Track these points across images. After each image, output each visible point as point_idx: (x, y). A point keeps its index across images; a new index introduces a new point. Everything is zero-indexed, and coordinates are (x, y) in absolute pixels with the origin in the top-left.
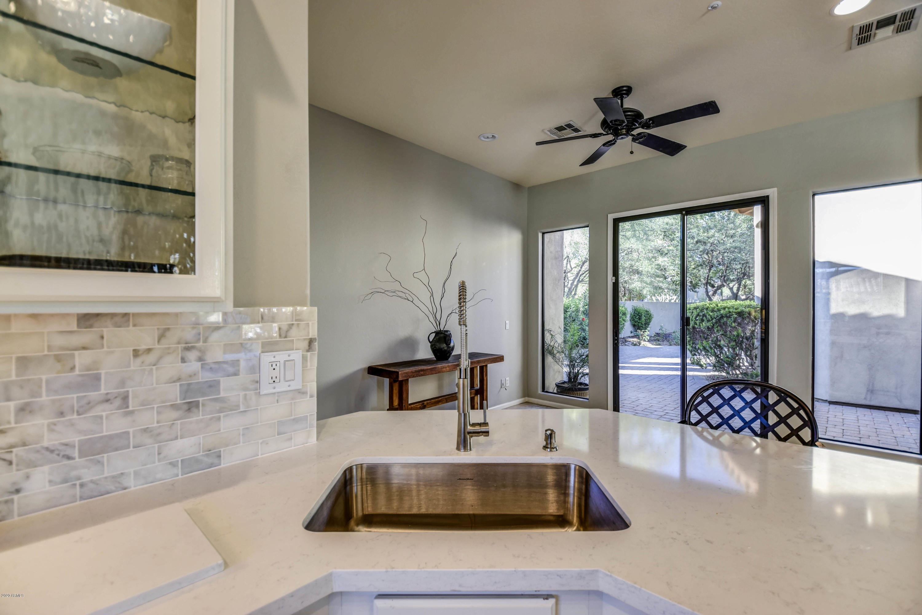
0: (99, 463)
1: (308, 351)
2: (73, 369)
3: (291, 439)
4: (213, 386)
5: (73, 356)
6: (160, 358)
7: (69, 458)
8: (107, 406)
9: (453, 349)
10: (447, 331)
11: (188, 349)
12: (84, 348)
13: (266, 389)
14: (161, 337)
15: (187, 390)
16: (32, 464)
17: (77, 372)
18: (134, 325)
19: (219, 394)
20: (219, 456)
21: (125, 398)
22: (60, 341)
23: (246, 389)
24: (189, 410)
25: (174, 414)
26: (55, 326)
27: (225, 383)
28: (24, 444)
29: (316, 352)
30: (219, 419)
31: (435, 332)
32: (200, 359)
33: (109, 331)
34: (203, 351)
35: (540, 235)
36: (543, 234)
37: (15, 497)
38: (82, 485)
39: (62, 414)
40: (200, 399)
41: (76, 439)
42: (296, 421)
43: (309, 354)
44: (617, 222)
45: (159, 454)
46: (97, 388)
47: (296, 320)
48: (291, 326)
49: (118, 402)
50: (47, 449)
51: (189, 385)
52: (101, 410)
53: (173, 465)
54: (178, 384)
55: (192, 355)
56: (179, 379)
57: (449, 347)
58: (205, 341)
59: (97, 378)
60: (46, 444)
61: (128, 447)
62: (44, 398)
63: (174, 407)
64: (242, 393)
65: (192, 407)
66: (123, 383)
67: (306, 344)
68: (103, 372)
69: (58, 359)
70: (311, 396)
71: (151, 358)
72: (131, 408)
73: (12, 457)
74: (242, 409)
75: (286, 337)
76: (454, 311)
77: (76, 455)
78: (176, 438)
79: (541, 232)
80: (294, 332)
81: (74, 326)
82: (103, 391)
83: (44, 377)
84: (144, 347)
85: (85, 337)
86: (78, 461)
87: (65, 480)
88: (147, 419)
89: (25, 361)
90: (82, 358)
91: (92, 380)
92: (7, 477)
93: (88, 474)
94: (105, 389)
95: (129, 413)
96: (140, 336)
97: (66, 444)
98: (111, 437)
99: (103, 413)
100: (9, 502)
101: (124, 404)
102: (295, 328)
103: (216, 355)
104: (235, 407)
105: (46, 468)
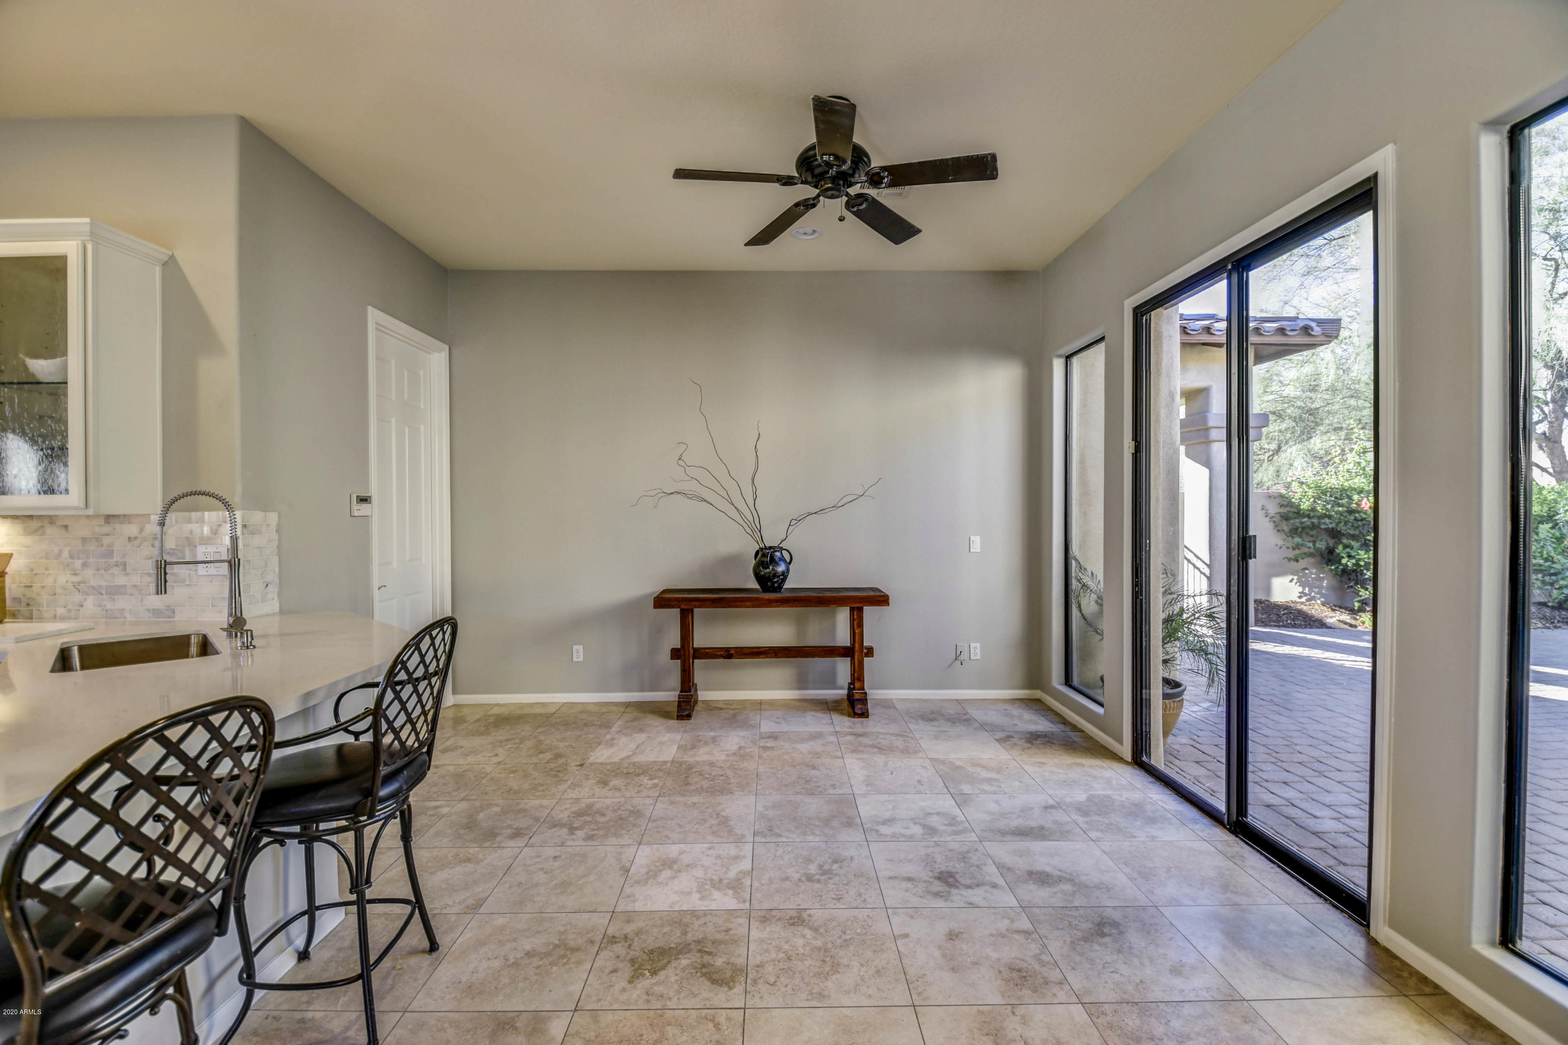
0: (114, 600)
2: (102, 546)
5: (103, 539)
6: (142, 543)
7: (101, 594)
8: (117, 568)
10: (785, 549)
11: (155, 539)
12: (107, 535)
14: (142, 530)
16: (87, 594)
17: (104, 548)
18: (129, 523)
20: (174, 612)
21: (125, 565)
22: (97, 529)
26: (95, 522)
28: (84, 583)
31: (758, 547)
33: (118, 526)
37: (81, 609)
38: (106, 610)
39: (98, 570)
41: (104, 584)
45: (142, 602)
46: (112, 558)
48: (220, 526)
49: (122, 567)
50: (93, 587)
52: (115, 570)
53: (148, 610)
54: (151, 560)
56: (151, 557)
57: (785, 572)
58: (165, 534)
59: (112, 552)
60: (92, 584)
61: (126, 594)
62: (92, 560)
63: (149, 574)
64: (188, 572)
66: (124, 556)
68: (115, 549)
69: (97, 540)
71: (137, 543)
72: (127, 572)
73: (79, 587)
74: (188, 583)
75: (217, 534)
77: (104, 592)
78: (150, 594)
79: (1060, 356)
81: (102, 523)
82: (115, 560)
83: (92, 549)
84: (133, 536)
85: (106, 529)
86: (105, 596)
87: (100, 606)
88: (136, 579)
89: (84, 540)
90: (106, 541)
91: (110, 553)
92: (78, 598)
93: (109, 605)
94: (116, 558)
95: (127, 574)
96: (132, 529)
97: (100, 586)
98: (119, 587)
99: (116, 572)
100: (78, 610)
101: (125, 569)
102: (222, 528)
103: (171, 544)
104: (183, 581)
105: (93, 597)
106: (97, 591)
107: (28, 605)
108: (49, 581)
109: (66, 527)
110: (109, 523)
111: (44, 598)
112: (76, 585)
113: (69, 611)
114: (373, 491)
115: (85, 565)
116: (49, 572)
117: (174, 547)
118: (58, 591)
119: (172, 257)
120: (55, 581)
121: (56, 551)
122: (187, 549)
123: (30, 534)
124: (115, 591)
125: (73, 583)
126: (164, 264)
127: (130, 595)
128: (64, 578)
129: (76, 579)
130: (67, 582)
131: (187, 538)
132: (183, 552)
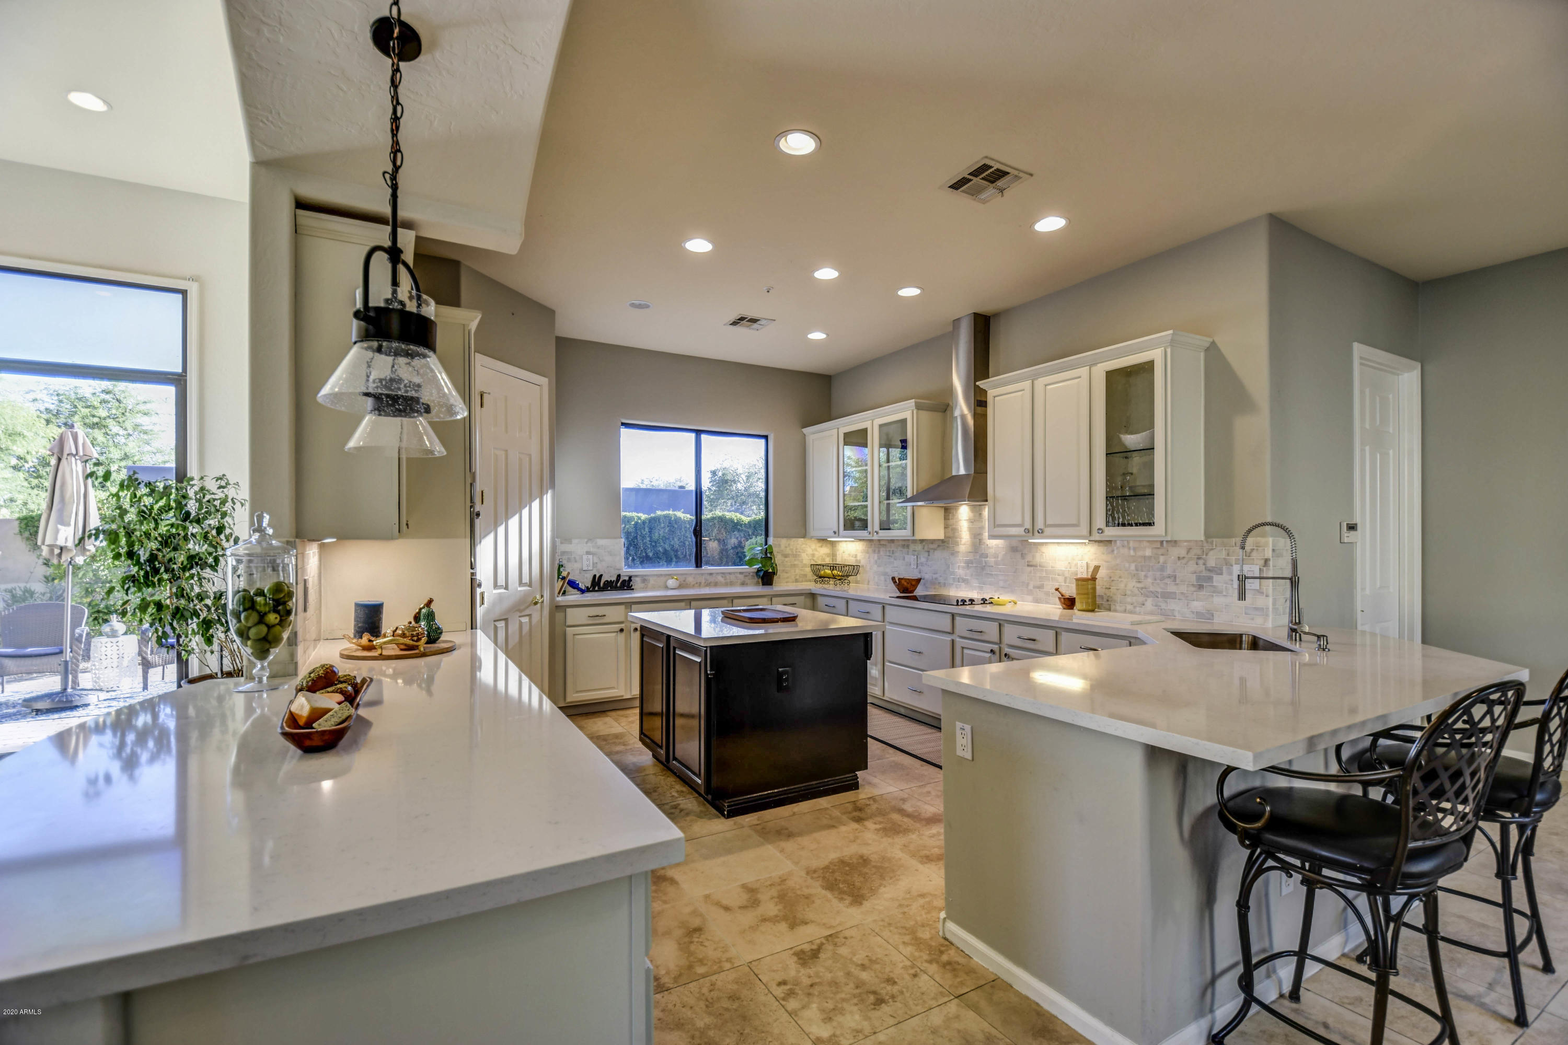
1: (1264, 566)
2: (1159, 562)
4: (1210, 579)
6: (1188, 562)
7: (1157, 597)
11: (1199, 558)
14: (1188, 552)
15: (1199, 578)
16: (1148, 597)
17: (1160, 564)
18: (1179, 546)
19: (1212, 582)
20: (1213, 616)
21: (1175, 577)
23: (1226, 583)
24: (1199, 588)
25: (1193, 589)
27: (1216, 578)
28: (1146, 588)
30: (1213, 596)
32: (1204, 564)
33: (1170, 548)
34: (1205, 560)
37: (1143, 606)
38: (1161, 609)
39: (1155, 580)
40: (1205, 584)
41: (1159, 590)
42: (1256, 609)
43: (1265, 568)
46: (1166, 571)
47: (1255, 546)
48: (1252, 550)
49: (1173, 578)
50: (1152, 592)
51: (1200, 576)
52: (1168, 581)
53: (1193, 612)
55: (1201, 562)
56: (1195, 573)
58: (1206, 555)
59: (1166, 567)
60: (1151, 589)
61: (1176, 599)
62: (1151, 573)
63: (1193, 585)
64: (1224, 585)
65: (1201, 587)
66: (1174, 571)
67: (1262, 562)
68: (1168, 565)
71: (1184, 561)
72: (1177, 582)
73: (1142, 592)
74: (1224, 594)
75: (1249, 556)
77: (1159, 596)
80: (1255, 554)
81: (1159, 546)
82: (1168, 573)
83: (1151, 564)
84: (1181, 556)
85: (1162, 550)
86: (1160, 599)
87: (1156, 606)
88: (1183, 588)
89: (1146, 558)
90: (1162, 559)
91: (1164, 568)
92: (1141, 599)
93: (1163, 606)
94: (1169, 571)
95: (1177, 584)
96: (1181, 551)
97: (1157, 592)
98: (1171, 593)
99: (1168, 583)
100: (1141, 608)
101: (1175, 580)
102: (1255, 551)
103: (1211, 563)
104: (1221, 592)
105: (1151, 599)
106: (1155, 595)
107: (1108, 601)
108: (1122, 586)
110: (1164, 546)
111: (1118, 598)
112: (1140, 590)
113: (1135, 607)
114: (1357, 520)
116: (1122, 579)
117: (1214, 565)
118: (1128, 592)
119: (1213, 343)
120: (1126, 586)
122: (1224, 567)
124: (1167, 596)
125: (1138, 588)
126: (1207, 350)
127: (1179, 600)
128: (1132, 584)
129: (1140, 585)
130: (1134, 587)
131: (1225, 559)
132: (1221, 569)
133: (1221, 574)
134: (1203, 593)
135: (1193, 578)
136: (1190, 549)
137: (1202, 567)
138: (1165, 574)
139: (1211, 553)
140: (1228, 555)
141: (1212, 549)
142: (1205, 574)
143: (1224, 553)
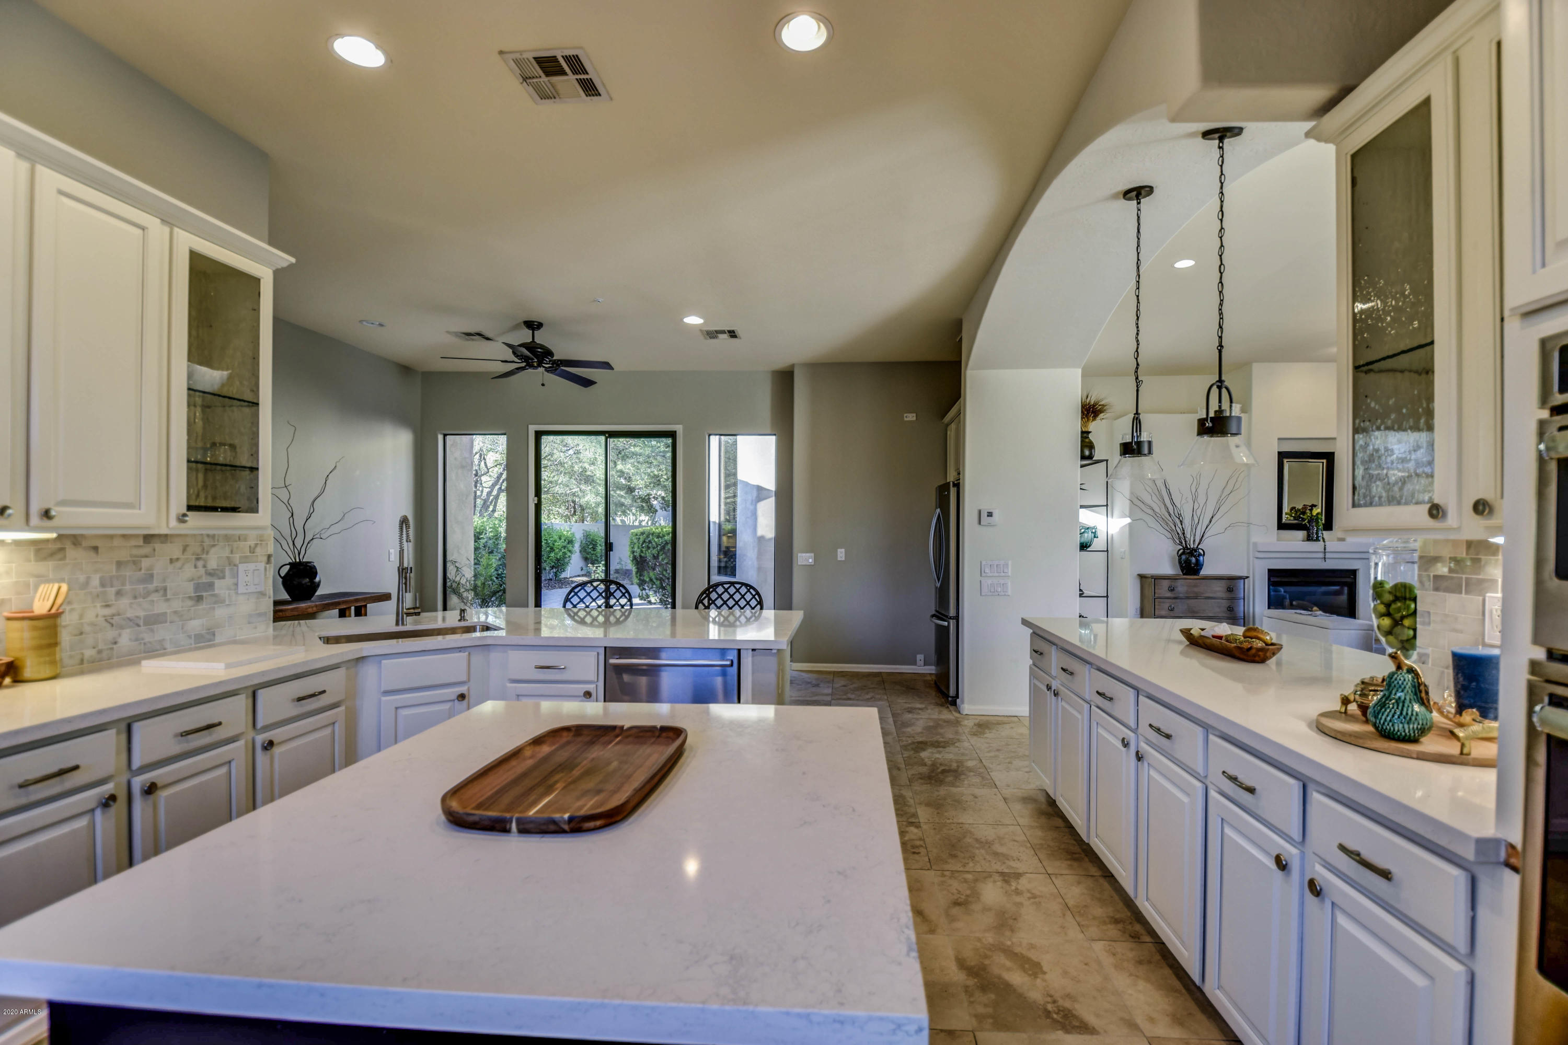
0: (152, 631)
2: (140, 569)
3: (256, 628)
4: (211, 586)
5: (141, 561)
6: (183, 565)
7: (138, 625)
8: (156, 594)
9: (318, 585)
10: (310, 562)
11: (198, 559)
12: (146, 556)
13: (241, 589)
14: (184, 550)
15: (197, 587)
16: (122, 627)
17: (143, 571)
18: (171, 543)
19: (213, 590)
20: (214, 635)
21: (165, 589)
22: (135, 552)
23: (229, 589)
24: (198, 601)
26: (133, 542)
27: (218, 583)
28: (119, 615)
29: (272, 565)
30: (214, 608)
31: (290, 564)
32: (204, 566)
33: (158, 546)
34: (205, 561)
35: (440, 437)
36: (445, 435)
37: (115, 646)
38: (145, 644)
39: (135, 598)
40: (204, 594)
41: (142, 614)
43: (268, 566)
44: (539, 435)
45: (182, 628)
46: (152, 582)
47: (261, 541)
48: (256, 545)
49: (161, 592)
50: (129, 619)
51: (198, 583)
52: (155, 597)
53: (190, 637)
54: (192, 583)
55: (200, 564)
56: (193, 580)
57: (314, 583)
58: (207, 553)
59: (152, 576)
60: (129, 615)
61: (166, 622)
62: (128, 587)
63: (190, 598)
64: (227, 592)
65: (199, 599)
66: (164, 581)
67: (265, 559)
68: (155, 572)
69: (134, 563)
70: (270, 598)
71: (178, 564)
72: (168, 597)
73: (113, 621)
74: (227, 603)
75: (253, 553)
76: (318, 536)
77: (142, 624)
78: (191, 619)
79: (441, 434)
80: (258, 550)
81: (141, 542)
82: (155, 584)
83: (128, 574)
84: (175, 557)
85: (147, 550)
86: (143, 628)
87: (137, 640)
88: (177, 605)
89: (119, 564)
90: (145, 563)
91: (150, 577)
92: (111, 634)
93: (147, 637)
94: (156, 583)
95: (168, 600)
96: (174, 550)
97: (137, 617)
98: (158, 615)
99: (155, 599)
100: (112, 649)
101: (165, 594)
102: (259, 546)
103: (213, 564)
104: (223, 602)
105: (128, 630)
106: (134, 622)
109: (96, 549)
110: (149, 543)
112: (109, 621)
113: (100, 652)
115: (119, 593)
116: (73, 606)
117: (216, 568)
118: (87, 629)
121: (82, 578)
122: (227, 568)
123: (45, 559)
124: (153, 621)
125: (105, 616)
127: (171, 622)
128: (95, 612)
129: (107, 612)
130: (97, 616)
131: (228, 558)
132: (223, 571)
133: (223, 578)
134: (203, 606)
135: (190, 588)
136: (187, 546)
137: (202, 571)
138: (151, 587)
139: (213, 550)
140: (232, 552)
141: (214, 546)
142: (205, 579)
143: (228, 550)
